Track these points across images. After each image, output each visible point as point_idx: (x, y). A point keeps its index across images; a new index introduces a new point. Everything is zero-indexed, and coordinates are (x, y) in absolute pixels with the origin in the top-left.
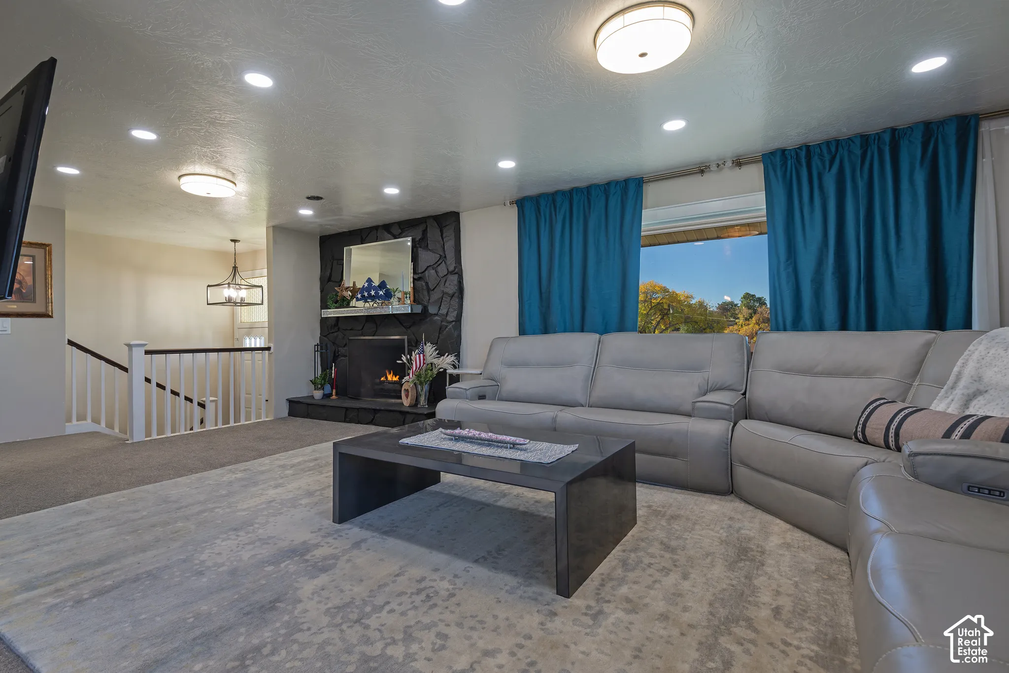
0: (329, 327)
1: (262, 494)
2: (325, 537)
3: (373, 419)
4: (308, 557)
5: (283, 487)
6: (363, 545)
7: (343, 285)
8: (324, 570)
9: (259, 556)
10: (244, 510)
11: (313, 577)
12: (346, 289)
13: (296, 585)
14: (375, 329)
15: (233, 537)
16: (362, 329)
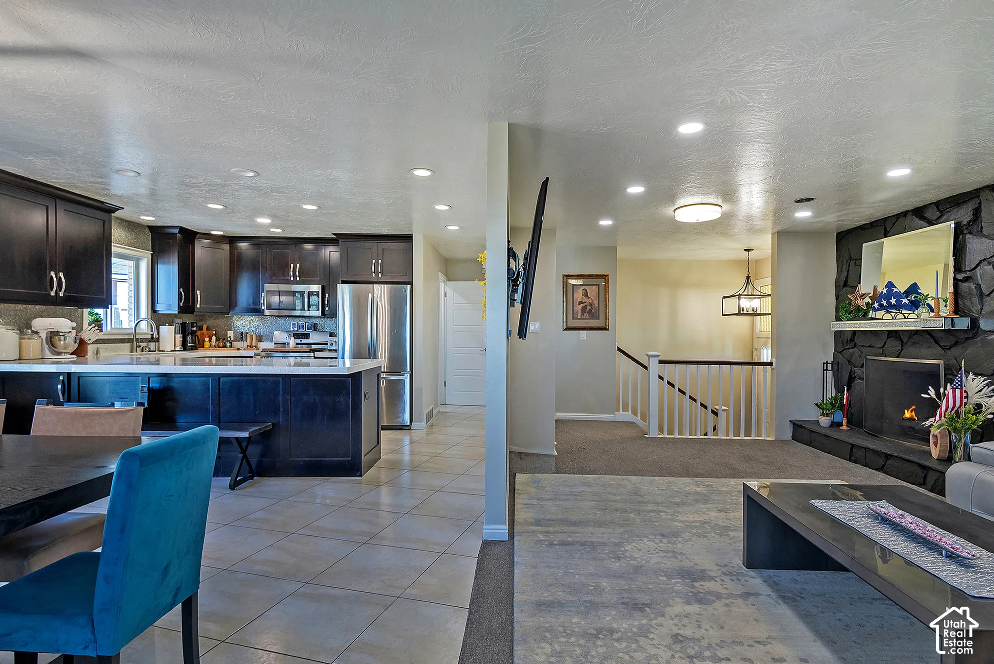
0: (844, 341)
1: (704, 513)
2: (725, 574)
3: (884, 466)
4: (697, 584)
5: (726, 512)
6: (752, 599)
7: (858, 291)
8: (700, 601)
9: (663, 565)
10: (681, 522)
11: (688, 603)
12: (861, 296)
13: (671, 602)
14: (900, 348)
15: (657, 541)
16: (883, 346)
